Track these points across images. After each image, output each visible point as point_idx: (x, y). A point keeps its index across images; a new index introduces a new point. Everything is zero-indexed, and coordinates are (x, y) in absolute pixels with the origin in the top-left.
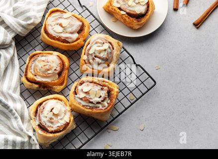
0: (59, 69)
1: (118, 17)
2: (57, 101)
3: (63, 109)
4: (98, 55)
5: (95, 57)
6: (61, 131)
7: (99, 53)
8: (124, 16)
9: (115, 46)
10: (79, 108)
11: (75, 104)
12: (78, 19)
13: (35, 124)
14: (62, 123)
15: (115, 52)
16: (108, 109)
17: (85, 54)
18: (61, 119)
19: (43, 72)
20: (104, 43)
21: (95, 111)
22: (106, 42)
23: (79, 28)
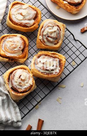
0: (22, 47)
1: (62, 5)
2: (22, 70)
3: (28, 76)
4: (50, 35)
5: (48, 37)
6: (27, 91)
7: (51, 34)
8: (66, 5)
9: (62, 28)
10: (39, 74)
11: (36, 71)
12: (33, 9)
13: (9, 87)
14: (27, 85)
15: (62, 33)
16: (59, 74)
17: (40, 35)
18: (27, 83)
19: (11, 49)
20: (53, 26)
21: (50, 76)
22: (55, 26)
23: (35, 16)
